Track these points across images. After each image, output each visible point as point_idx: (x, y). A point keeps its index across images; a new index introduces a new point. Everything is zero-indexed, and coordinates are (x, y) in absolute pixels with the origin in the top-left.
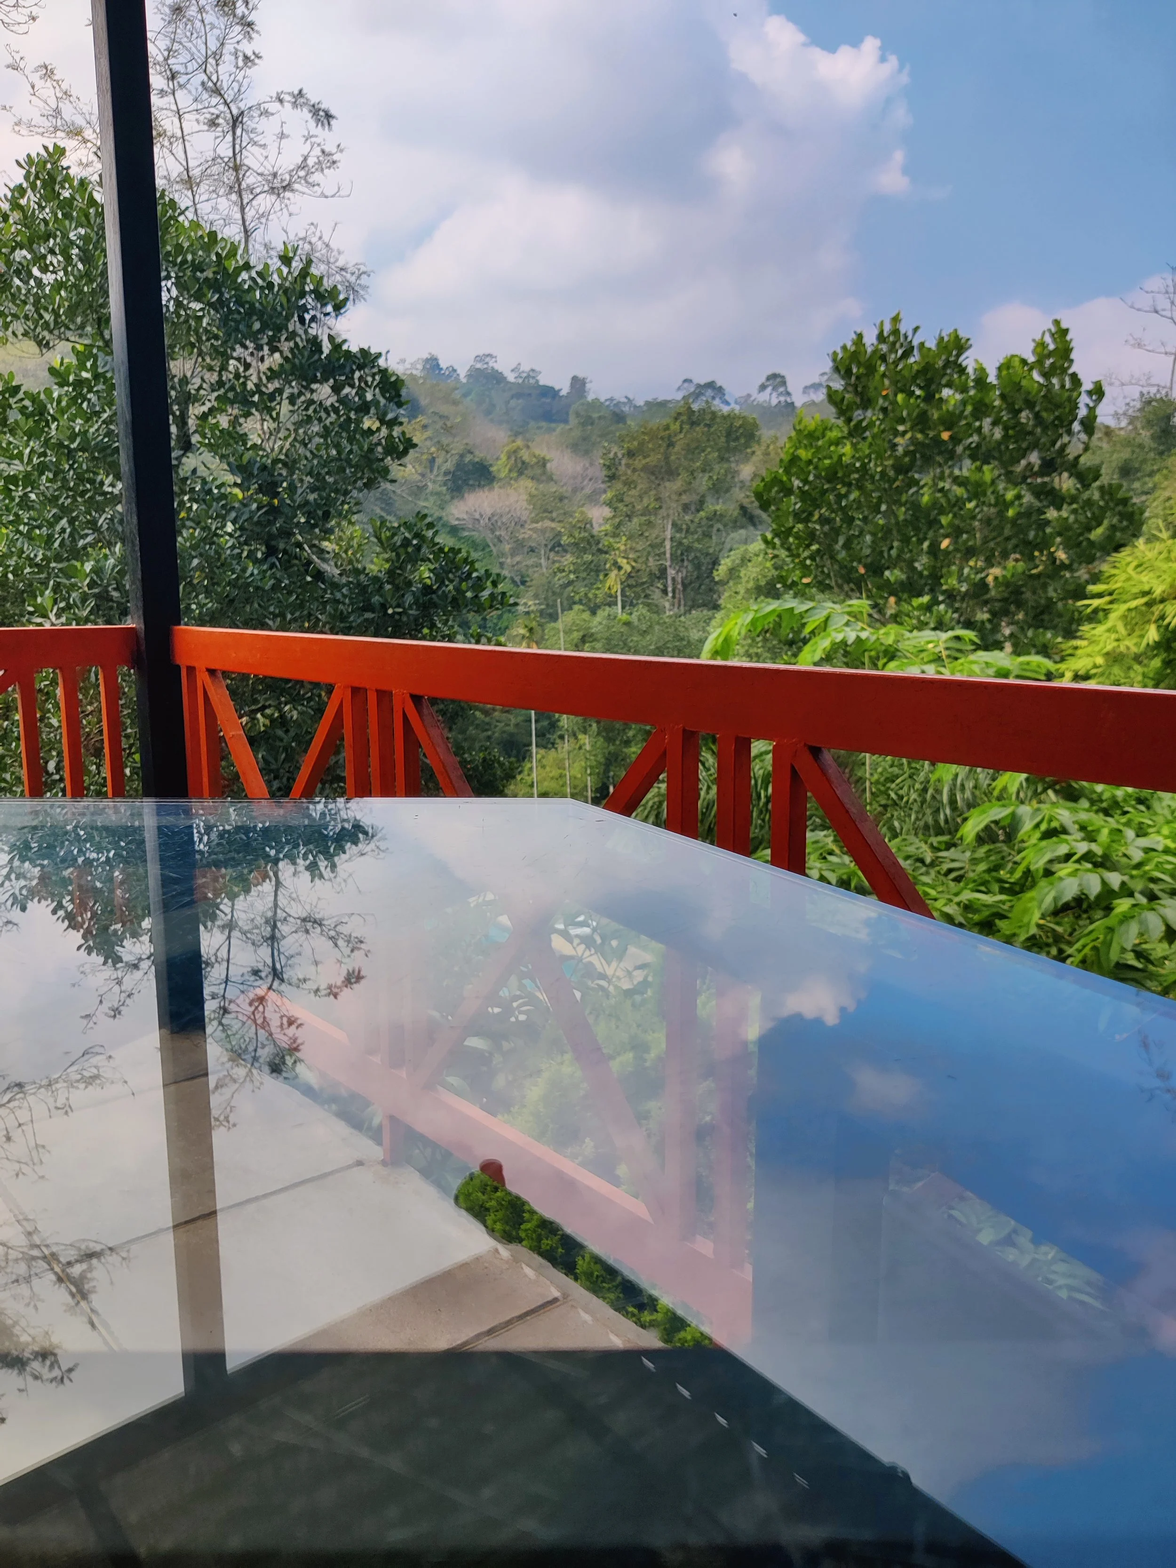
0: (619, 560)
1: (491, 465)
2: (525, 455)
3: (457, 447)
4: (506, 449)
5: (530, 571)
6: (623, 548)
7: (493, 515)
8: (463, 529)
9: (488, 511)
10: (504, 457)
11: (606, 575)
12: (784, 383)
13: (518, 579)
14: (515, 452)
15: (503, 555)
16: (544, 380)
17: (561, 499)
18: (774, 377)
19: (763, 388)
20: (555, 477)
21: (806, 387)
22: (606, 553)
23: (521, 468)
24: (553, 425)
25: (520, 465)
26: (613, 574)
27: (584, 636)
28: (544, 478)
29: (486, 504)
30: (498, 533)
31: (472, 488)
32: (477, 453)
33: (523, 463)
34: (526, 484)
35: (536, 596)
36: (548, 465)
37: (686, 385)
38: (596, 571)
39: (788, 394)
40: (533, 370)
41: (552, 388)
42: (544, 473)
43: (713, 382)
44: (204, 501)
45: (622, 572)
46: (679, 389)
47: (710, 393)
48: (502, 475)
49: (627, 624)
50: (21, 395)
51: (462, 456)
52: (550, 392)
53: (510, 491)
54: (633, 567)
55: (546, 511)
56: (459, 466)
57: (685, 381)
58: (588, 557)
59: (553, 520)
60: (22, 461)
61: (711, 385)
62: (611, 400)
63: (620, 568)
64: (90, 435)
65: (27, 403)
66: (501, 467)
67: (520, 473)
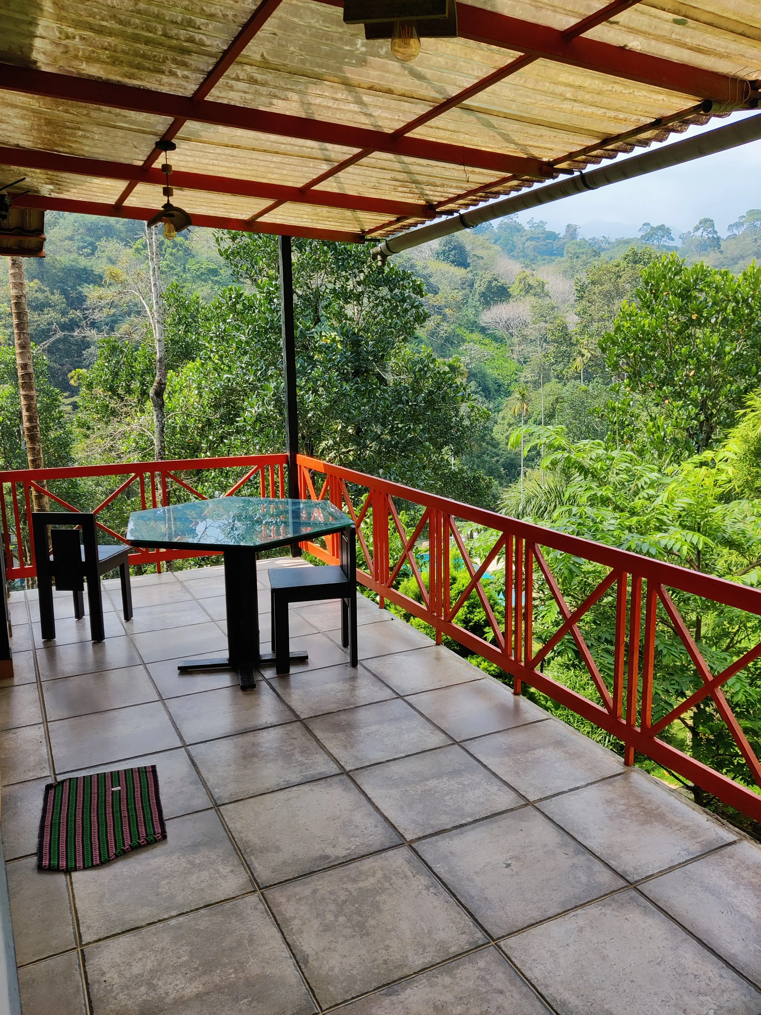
0: (583, 350)
1: (509, 288)
2: (531, 281)
3: (488, 277)
4: (519, 277)
5: (530, 354)
6: (586, 342)
7: (508, 320)
8: (489, 329)
9: (505, 317)
10: (517, 283)
11: (575, 359)
12: (713, 226)
13: (522, 360)
14: (524, 278)
15: (513, 344)
16: (548, 228)
17: (553, 308)
18: (706, 221)
19: (697, 229)
20: (550, 294)
21: (731, 226)
22: (575, 345)
23: (528, 289)
24: (553, 258)
25: (527, 287)
26: (579, 359)
27: (557, 399)
28: (542, 295)
29: (504, 313)
30: (510, 331)
31: (496, 302)
32: (500, 280)
33: (529, 285)
34: (531, 299)
35: (533, 371)
36: (546, 286)
37: (645, 227)
38: (567, 357)
39: (715, 232)
40: (541, 222)
41: (554, 233)
42: (543, 291)
43: (663, 225)
44: (325, 352)
45: (585, 358)
46: (640, 230)
47: (660, 233)
48: (515, 294)
49: (586, 391)
50: (243, 298)
51: (490, 282)
52: (553, 236)
53: (519, 303)
54: (592, 354)
55: (542, 316)
56: (489, 288)
57: (644, 224)
58: (563, 348)
59: (546, 322)
60: (245, 335)
61: (661, 228)
62: (593, 239)
63: (583, 355)
64: (274, 322)
65: (245, 302)
66: (514, 290)
67: (528, 292)
